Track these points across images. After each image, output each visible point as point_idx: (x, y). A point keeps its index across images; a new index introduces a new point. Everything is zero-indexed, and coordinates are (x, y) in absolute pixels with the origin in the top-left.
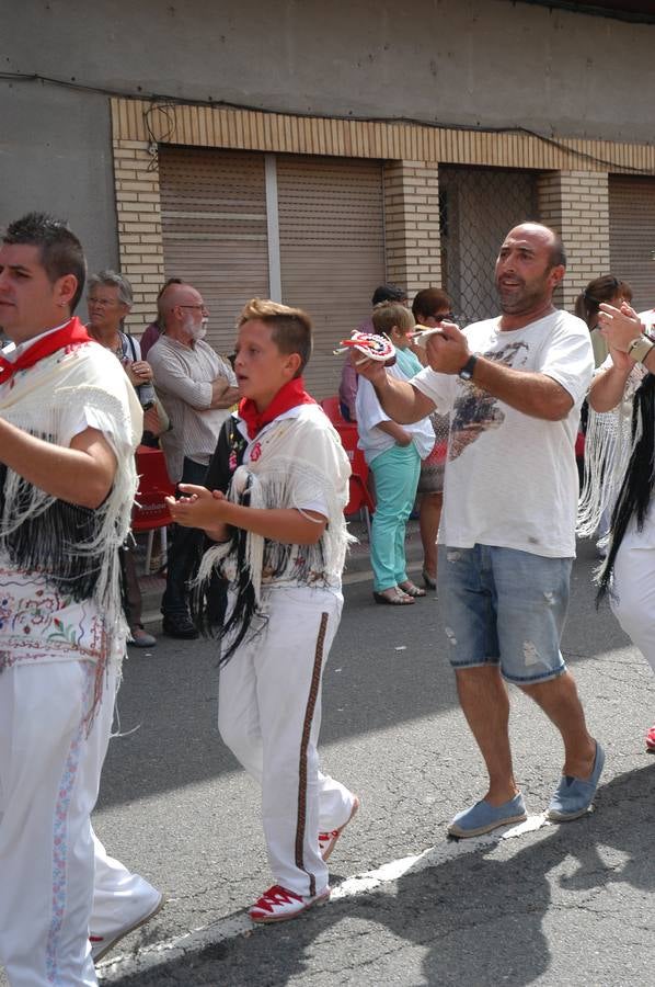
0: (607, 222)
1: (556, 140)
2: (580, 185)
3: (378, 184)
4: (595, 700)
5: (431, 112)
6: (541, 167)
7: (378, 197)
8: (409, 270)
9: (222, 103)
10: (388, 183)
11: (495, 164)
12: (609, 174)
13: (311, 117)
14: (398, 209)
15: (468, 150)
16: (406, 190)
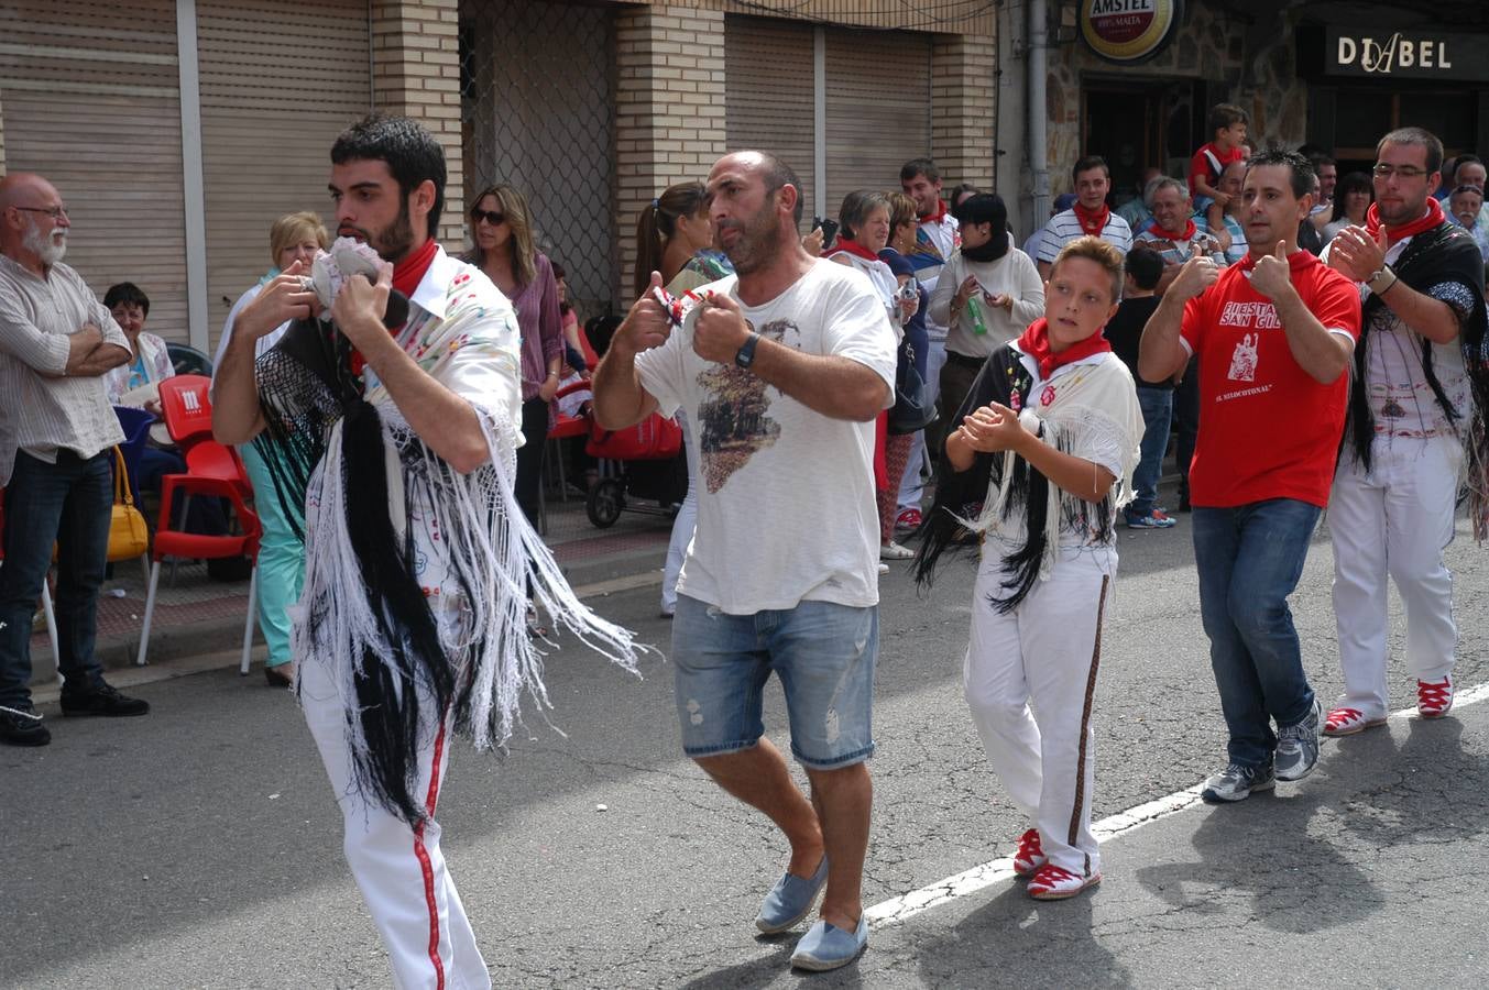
0: (721, 88)
2: (681, 30)
3: (362, 14)
7: (362, 35)
10: (378, 14)
12: (727, 15)
14: (392, 56)
16: (406, 26)
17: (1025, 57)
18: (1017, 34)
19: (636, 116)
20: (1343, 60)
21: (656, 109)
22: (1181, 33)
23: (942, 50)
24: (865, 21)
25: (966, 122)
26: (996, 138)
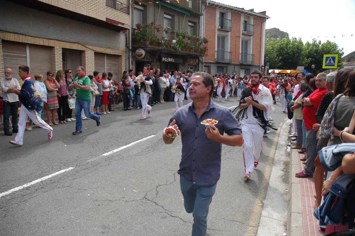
0: (94, 60)
1: (84, 45)
2: (89, 54)
3: (50, 51)
5: (61, 38)
6: (82, 50)
7: (50, 53)
8: (56, 67)
9: (16, 33)
10: (52, 51)
11: (73, 49)
12: (95, 52)
13: (36, 37)
14: (54, 56)
15: (68, 46)
16: (55, 52)
17: (129, 58)
18: (128, 56)
19: (84, 63)
20: (163, 60)
21: (86, 62)
22: (146, 56)
23: (120, 57)
24: (111, 53)
26: (126, 67)
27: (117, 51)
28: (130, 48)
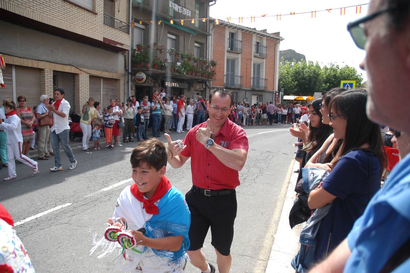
0: (89, 85)
1: (78, 68)
2: (83, 77)
3: (39, 73)
4: (77, 181)
5: (52, 60)
6: (75, 73)
7: (39, 76)
8: (46, 91)
10: (42, 73)
11: (65, 71)
12: (90, 75)
13: (23, 58)
14: (44, 79)
15: (59, 68)
16: (46, 75)
17: (128, 82)
18: (127, 80)
19: (77, 88)
20: (166, 85)
21: (80, 87)
22: (147, 80)
23: (117, 81)
24: (108, 77)
25: (121, 90)
26: (124, 92)
27: (115, 75)
28: (130, 71)
